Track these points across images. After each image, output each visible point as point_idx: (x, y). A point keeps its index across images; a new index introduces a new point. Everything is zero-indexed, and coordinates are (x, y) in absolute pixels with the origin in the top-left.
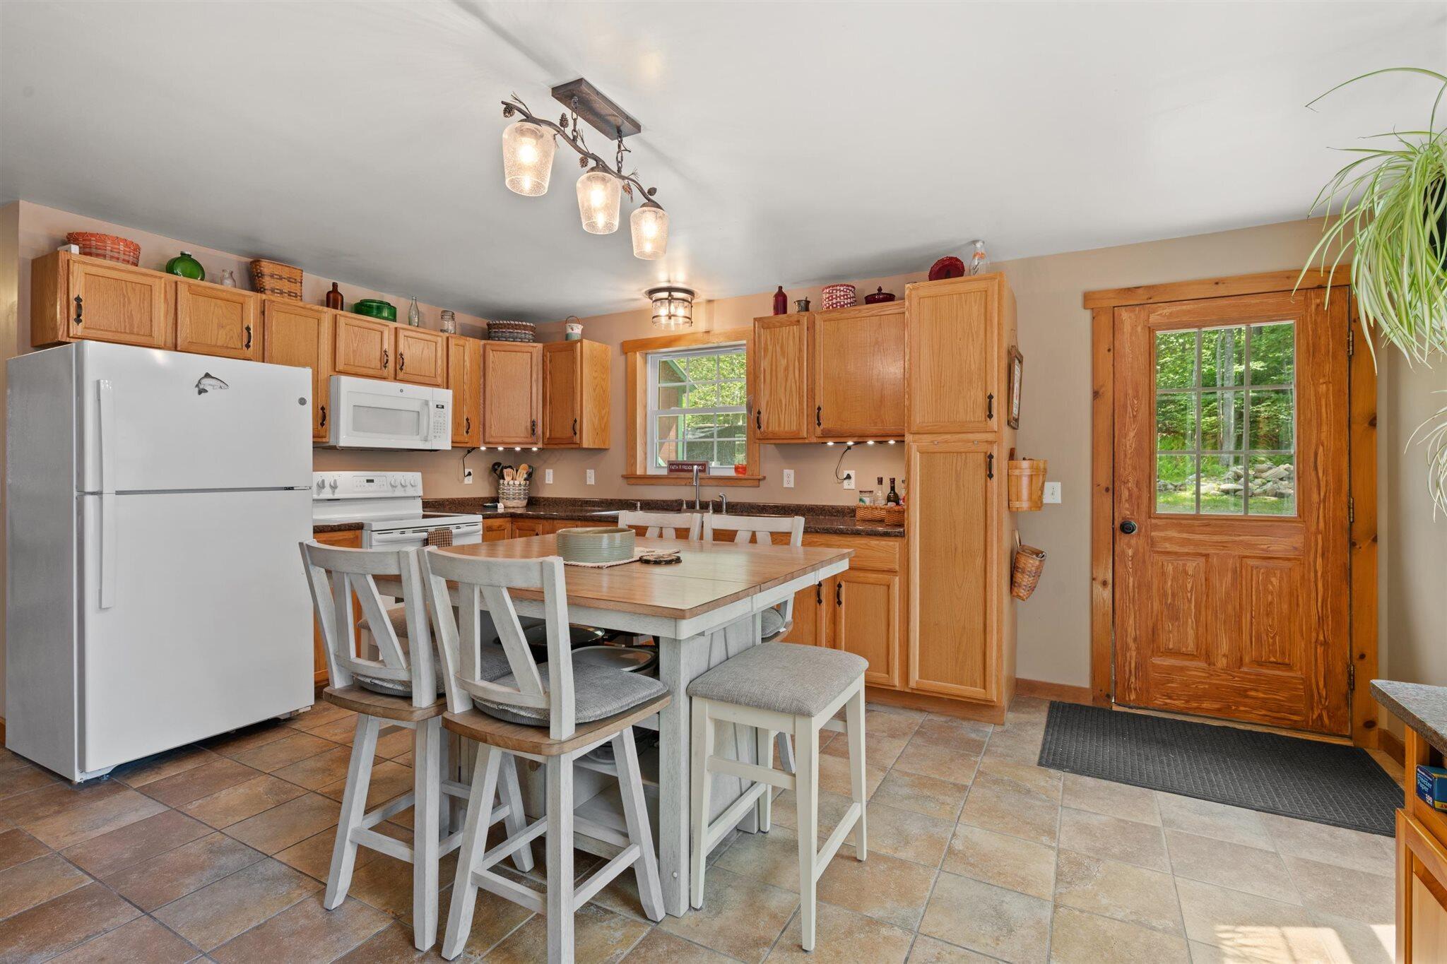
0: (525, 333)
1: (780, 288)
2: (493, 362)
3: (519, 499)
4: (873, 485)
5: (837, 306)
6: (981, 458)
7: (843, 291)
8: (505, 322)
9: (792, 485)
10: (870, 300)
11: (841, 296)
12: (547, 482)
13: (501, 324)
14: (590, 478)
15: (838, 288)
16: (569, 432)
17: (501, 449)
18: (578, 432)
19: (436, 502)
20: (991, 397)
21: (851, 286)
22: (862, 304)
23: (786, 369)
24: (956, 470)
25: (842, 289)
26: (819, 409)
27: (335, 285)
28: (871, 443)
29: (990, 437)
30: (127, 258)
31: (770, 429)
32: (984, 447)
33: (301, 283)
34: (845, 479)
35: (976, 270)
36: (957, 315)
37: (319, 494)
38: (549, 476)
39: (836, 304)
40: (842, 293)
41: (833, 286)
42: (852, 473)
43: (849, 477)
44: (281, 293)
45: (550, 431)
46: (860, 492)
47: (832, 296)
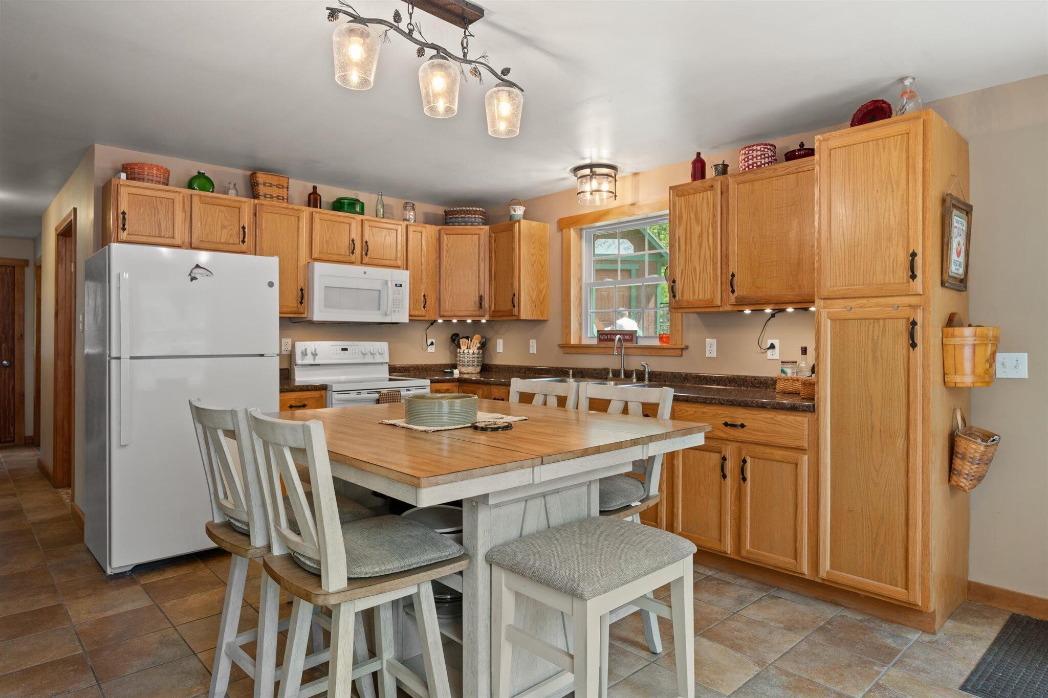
0: (475, 218)
1: (699, 154)
2: (446, 245)
3: (473, 366)
4: (797, 355)
5: (753, 167)
6: (902, 326)
7: (760, 150)
8: (458, 209)
9: (714, 355)
10: (791, 156)
11: (757, 156)
12: (498, 351)
13: (455, 211)
14: (532, 347)
15: (755, 148)
16: (510, 306)
17: (455, 321)
18: (516, 305)
19: (402, 367)
20: (914, 255)
21: (769, 144)
22: (782, 162)
23: (701, 236)
24: (873, 339)
25: (759, 148)
26: (733, 275)
27: (315, 188)
28: (790, 310)
29: (914, 300)
30: (158, 179)
31: (685, 298)
32: (906, 313)
33: (288, 188)
34: (768, 349)
35: (903, 110)
36: (874, 164)
37: (302, 360)
38: (500, 345)
39: (752, 164)
40: (759, 153)
41: (749, 147)
42: (776, 343)
43: (772, 347)
44: (272, 197)
45: (495, 304)
46: (782, 362)
47: (748, 157)
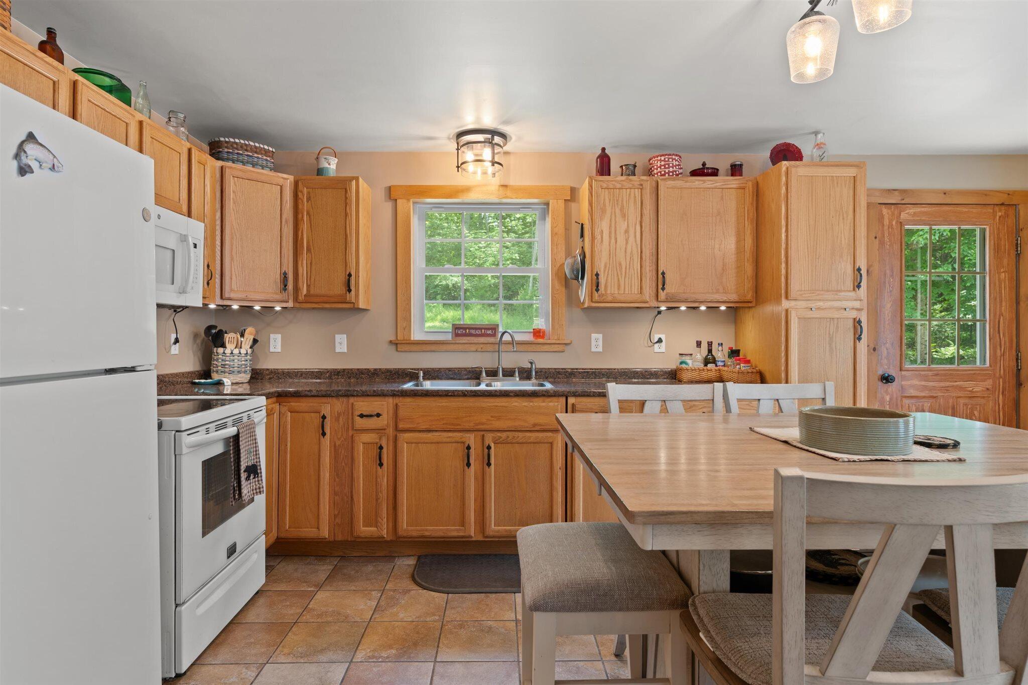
1: (604, 150)
4: (692, 348)
6: (850, 323)
7: (677, 161)
9: (600, 349)
10: (698, 173)
15: (674, 157)
20: (859, 270)
24: (829, 334)
26: (663, 274)
28: (701, 308)
29: (857, 304)
31: (609, 292)
32: (854, 314)
34: (657, 342)
36: (830, 195)
42: (663, 337)
43: (660, 341)
46: (681, 354)
